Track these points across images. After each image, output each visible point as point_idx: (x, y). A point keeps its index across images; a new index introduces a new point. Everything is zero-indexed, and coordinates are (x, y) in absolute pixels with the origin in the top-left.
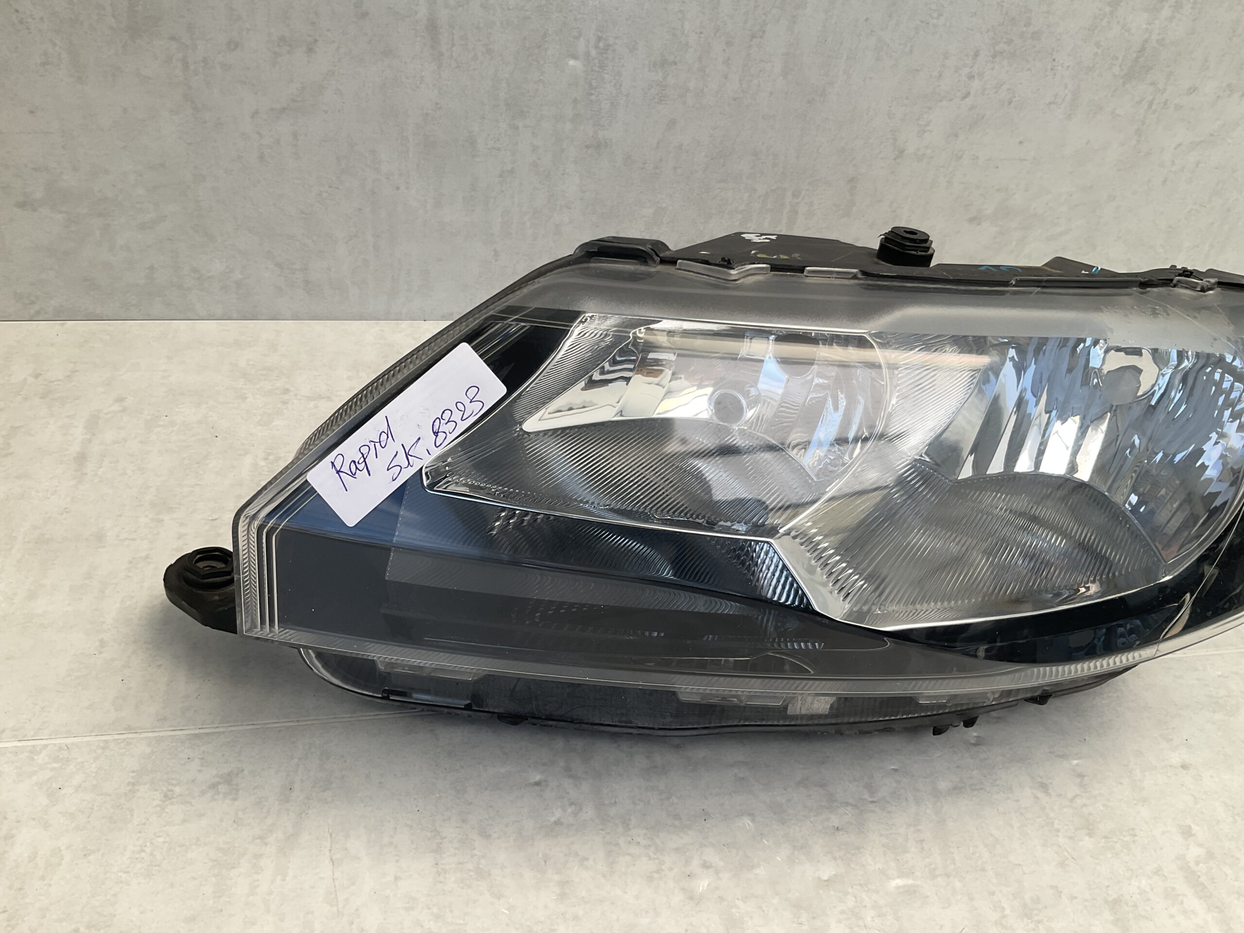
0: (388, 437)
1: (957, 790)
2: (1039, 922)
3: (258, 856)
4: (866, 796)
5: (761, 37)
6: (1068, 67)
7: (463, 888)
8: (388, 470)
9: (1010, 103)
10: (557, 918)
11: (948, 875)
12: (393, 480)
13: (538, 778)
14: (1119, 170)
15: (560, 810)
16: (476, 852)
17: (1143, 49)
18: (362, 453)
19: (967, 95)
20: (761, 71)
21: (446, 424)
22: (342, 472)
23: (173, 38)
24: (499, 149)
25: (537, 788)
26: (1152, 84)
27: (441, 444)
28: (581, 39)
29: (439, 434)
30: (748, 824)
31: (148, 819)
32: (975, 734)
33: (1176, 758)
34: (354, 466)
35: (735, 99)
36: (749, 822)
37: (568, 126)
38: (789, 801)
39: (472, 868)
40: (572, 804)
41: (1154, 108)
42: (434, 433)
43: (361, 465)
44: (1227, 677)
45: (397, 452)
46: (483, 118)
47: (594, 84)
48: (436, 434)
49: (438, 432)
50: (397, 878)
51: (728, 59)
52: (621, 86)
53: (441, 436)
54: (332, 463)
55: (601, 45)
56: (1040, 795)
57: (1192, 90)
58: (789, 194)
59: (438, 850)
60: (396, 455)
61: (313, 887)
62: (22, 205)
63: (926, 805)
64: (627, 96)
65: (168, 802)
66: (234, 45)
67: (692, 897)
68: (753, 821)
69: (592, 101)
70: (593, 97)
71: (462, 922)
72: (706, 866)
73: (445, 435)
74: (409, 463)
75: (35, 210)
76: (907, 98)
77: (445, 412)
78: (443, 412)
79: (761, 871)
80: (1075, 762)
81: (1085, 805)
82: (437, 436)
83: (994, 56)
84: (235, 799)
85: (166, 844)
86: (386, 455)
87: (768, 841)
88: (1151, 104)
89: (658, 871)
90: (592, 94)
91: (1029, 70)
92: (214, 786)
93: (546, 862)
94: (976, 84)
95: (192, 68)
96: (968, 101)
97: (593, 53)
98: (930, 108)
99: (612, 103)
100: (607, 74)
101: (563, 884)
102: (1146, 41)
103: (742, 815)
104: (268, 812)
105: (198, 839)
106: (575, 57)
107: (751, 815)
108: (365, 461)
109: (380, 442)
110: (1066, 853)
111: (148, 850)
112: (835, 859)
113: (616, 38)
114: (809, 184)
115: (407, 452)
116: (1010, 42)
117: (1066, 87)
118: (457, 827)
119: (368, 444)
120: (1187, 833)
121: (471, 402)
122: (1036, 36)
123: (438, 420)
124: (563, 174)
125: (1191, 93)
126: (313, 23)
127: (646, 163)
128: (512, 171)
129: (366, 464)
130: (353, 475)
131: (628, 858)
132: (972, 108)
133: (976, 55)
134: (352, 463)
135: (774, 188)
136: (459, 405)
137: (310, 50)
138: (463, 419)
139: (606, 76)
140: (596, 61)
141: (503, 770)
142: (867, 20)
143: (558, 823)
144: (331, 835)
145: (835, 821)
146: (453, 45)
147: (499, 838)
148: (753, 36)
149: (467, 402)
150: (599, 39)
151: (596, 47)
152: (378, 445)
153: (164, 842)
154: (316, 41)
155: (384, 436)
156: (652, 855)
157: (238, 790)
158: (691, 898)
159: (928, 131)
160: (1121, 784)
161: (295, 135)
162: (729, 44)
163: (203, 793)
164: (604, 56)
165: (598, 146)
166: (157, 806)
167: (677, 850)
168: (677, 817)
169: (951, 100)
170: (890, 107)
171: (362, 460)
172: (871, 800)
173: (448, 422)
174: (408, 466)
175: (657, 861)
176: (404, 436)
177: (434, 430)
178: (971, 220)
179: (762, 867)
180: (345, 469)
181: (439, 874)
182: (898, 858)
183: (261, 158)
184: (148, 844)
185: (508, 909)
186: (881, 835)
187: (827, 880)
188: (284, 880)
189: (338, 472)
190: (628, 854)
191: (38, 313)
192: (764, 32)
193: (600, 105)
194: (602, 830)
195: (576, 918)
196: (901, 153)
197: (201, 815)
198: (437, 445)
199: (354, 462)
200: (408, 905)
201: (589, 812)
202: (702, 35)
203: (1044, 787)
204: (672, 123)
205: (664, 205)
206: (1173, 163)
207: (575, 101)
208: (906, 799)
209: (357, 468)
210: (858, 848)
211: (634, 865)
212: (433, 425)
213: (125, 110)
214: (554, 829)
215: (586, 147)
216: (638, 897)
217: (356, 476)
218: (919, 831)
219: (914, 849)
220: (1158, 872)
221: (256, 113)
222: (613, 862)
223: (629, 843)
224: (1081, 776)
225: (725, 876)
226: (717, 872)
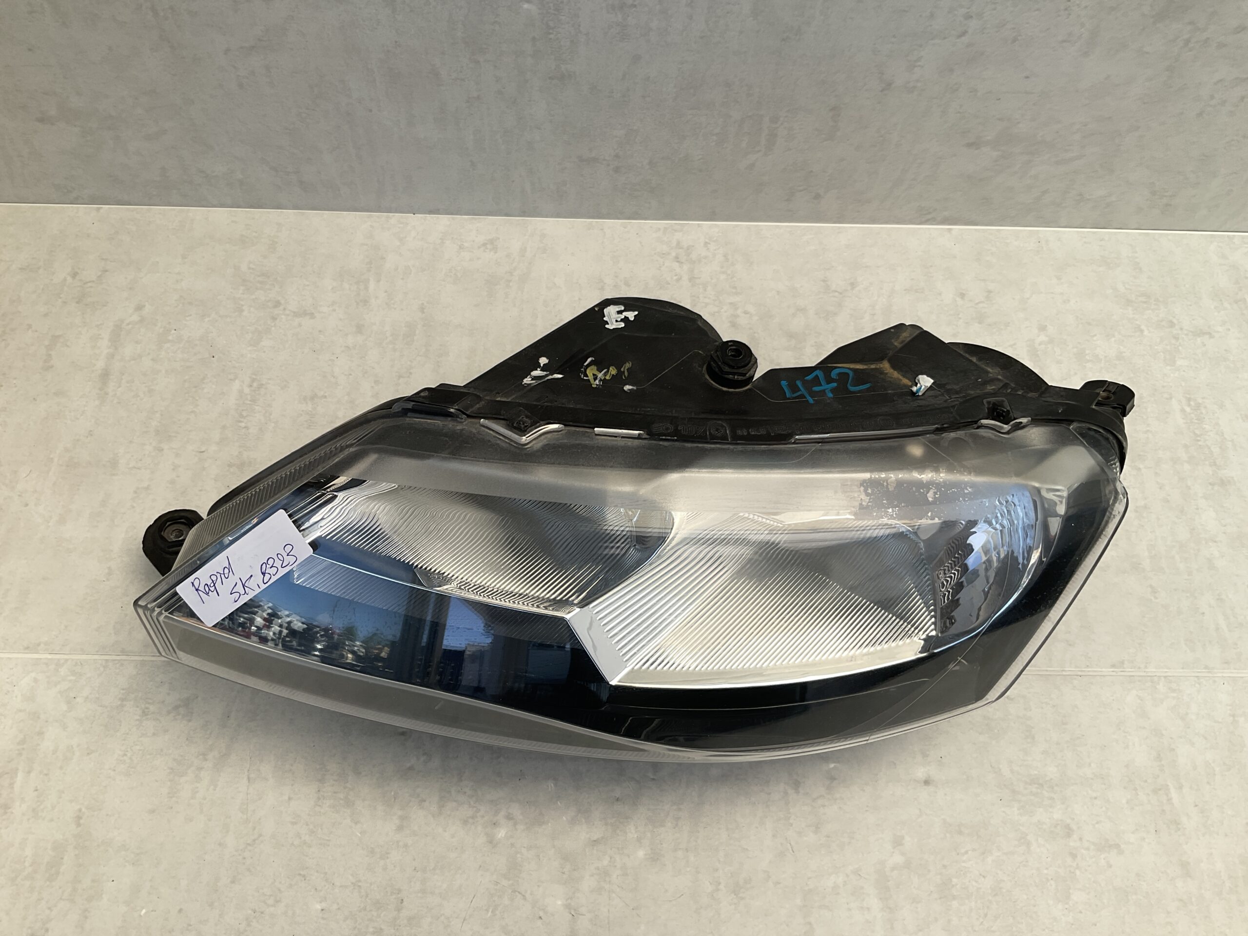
0: (229, 572)
2: (742, 898)
3: (200, 769)
4: (650, 775)
7: (333, 812)
9: (1014, 41)
10: (393, 844)
11: (687, 850)
12: (236, 602)
14: (1145, 103)
15: (415, 758)
16: (348, 785)
18: (212, 580)
19: (964, 33)
20: (728, 13)
21: (271, 568)
22: (199, 590)
24: (463, 80)
25: (402, 738)
26: (1191, 23)
27: (267, 582)
29: (266, 574)
30: (551, 786)
31: (130, 730)
33: (921, 773)
34: (207, 588)
35: (702, 38)
36: (552, 785)
37: (530, 60)
38: (588, 771)
39: (342, 797)
40: (425, 754)
41: (1191, 45)
42: (262, 573)
43: (210, 588)
45: (236, 583)
46: (443, 53)
47: (551, 24)
48: (264, 574)
49: (265, 573)
50: (290, 799)
52: (579, 26)
53: (267, 577)
54: (193, 583)
56: (791, 791)
58: (766, 120)
59: (322, 781)
60: (236, 585)
61: (233, 798)
64: (587, 34)
65: (144, 718)
67: (491, 841)
68: (556, 784)
69: (551, 39)
70: (552, 36)
71: (327, 838)
72: (509, 817)
73: (270, 576)
74: (245, 592)
75: (52, 124)
76: (894, 36)
77: (270, 559)
78: (268, 559)
79: (548, 827)
80: (832, 766)
81: (824, 806)
82: (264, 576)
84: (190, 721)
85: (141, 752)
86: (229, 583)
87: (561, 803)
89: (473, 817)
90: (550, 34)
91: (1038, 10)
92: (176, 708)
93: (395, 800)
94: (974, 24)
96: (965, 39)
98: (921, 46)
99: (572, 41)
100: (563, 16)
101: (403, 818)
103: (548, 780)
104: (211, 734)
105: (162, 750)
107: (555, 780)
108: (214, 585)
109: (224, 574)
110: (789, 845)
111: (129, 755)
112: (606, 824)
114: (788, 111)
115: (244, 583)
117: (1083, 26)
118: (339, 763)
119: (216, 574)
120: (898, 842)
121: (287, 555)
123: (265, 564)
124: (530, 101)
127: (612, 92)
128: (478, 98)
129: (215, 588)
130: (207, 594)
131: (454, 804)
132: (970, 45)
134: (206, 586)
135: (750, 114)
136: (279, 555)
138: (283, 566)
139: (563, 18)
143: (411, 768)
144: (251, 758)
145: (618, 793)
147: (367, 775)
149: (285, 555)
152: (222, 576)
153: (140, 750)
155: (226, 571)
156: (472, 803)
157: (192, 713)
158: (491, 842)
159: (919, 66)
160: (864, 790)
161: (267, 68)
163: (169, 712)
165: (562, 78)
166: (137, 720)
167: (492, 801)
168: (499, 774)
169: (945, 38)
170: (874, 44)
171: (212, 585)
172: (652, 777)
173: (272, 567)
174: (244, 594)
175: (475, 809)
176: (241, 572)
177: (263, 571)
178: (969, 145)
179: (550, 824)
180: (202, 588)
181: (319, 799)
182: (655, 830)
183: (241, 86)
184: (129, 750)
185: (360, 833)
186: (649, 809)
187: (595, 841)
188: (215, 790)
189: (197, 590)
190: (455, 801)
193: (560, 42)
194: (442, 778)
195: (406, 846)
196: (888, 86)
197: (166, 731)
198: (265, 582)
199: (207, 585)
200: (294, 820)
203: (797, 785)
204: (636, 59)
205: (635, 128)
206: (1212, 97)
207: (534, 39)
208: (680, 782)
209: (209, 590)
210: (627, 818)
211: (457, 810)
212: (261, 567)
213: (110, 48)
214: (405, 774)
215: (550, 78)
216: (453, 836)
217: (210, 594)
218: (680, 809)
219: (669, 824)
220: (857, 872)
221: (227, 51)
222: (443, 806)
223: (459, 792)
224: (833, 779)
225: (521, 827)
226: (515, 824)
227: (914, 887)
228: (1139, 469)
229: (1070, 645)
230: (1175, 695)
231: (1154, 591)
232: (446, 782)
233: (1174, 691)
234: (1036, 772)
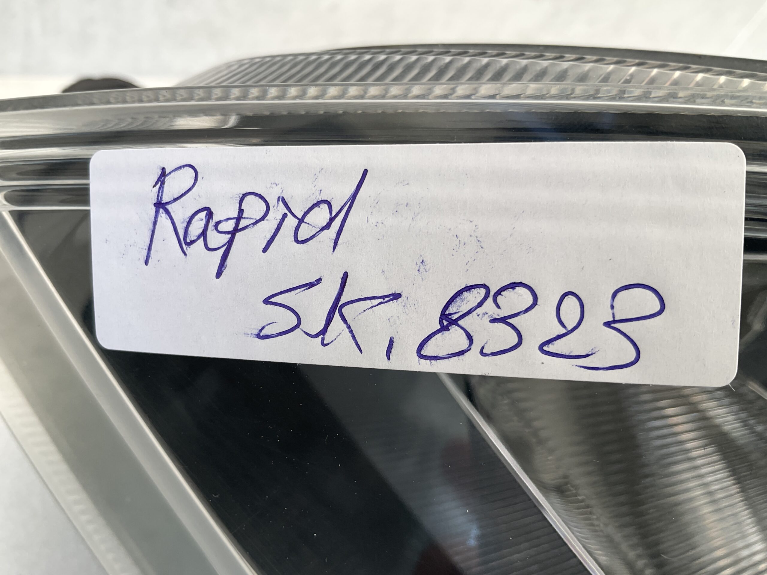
0: (328, 226)
8: (266, 301)
12: (259, 336)
18: (241, 211)
21: (494, 321)
22: (167, 212)
27: (436, 358)
29: (454, 328)
34: (202, 224)
42: (444, 315)
43: (218, 234)
45: (319, 281)
48: (447, 321)
49: (455, 322)
53: (453, 339)
54: (163, 174)
60: (310, 285)
73: (464, 343)
74: (324, 332)
77: (519, 289)
78: (513, 286)
82: (444, 329)
86: (289, 263)
108: (233, 233)
109: (301, 221)
115: (343, 301)
119: (272, 201)
121: (608, 324)
123: (483, 291)
129: (230, 243)
130: (185, 243)
134: (203, 215)
136: (570, 301)
138: (550, 348)
149: (598, 313)
152: (291, 222)
155: (321, 216)
171: (229, 226)
173: (503, 320)
174: (317, 336)
176: (367, 257)
177: (451, 310)
180: (180, 212)
189: (160, 205)
198: (427, 351)
199: (210, 214)
209: (204, 234)
212: (459, 293)
217: (190, 250)
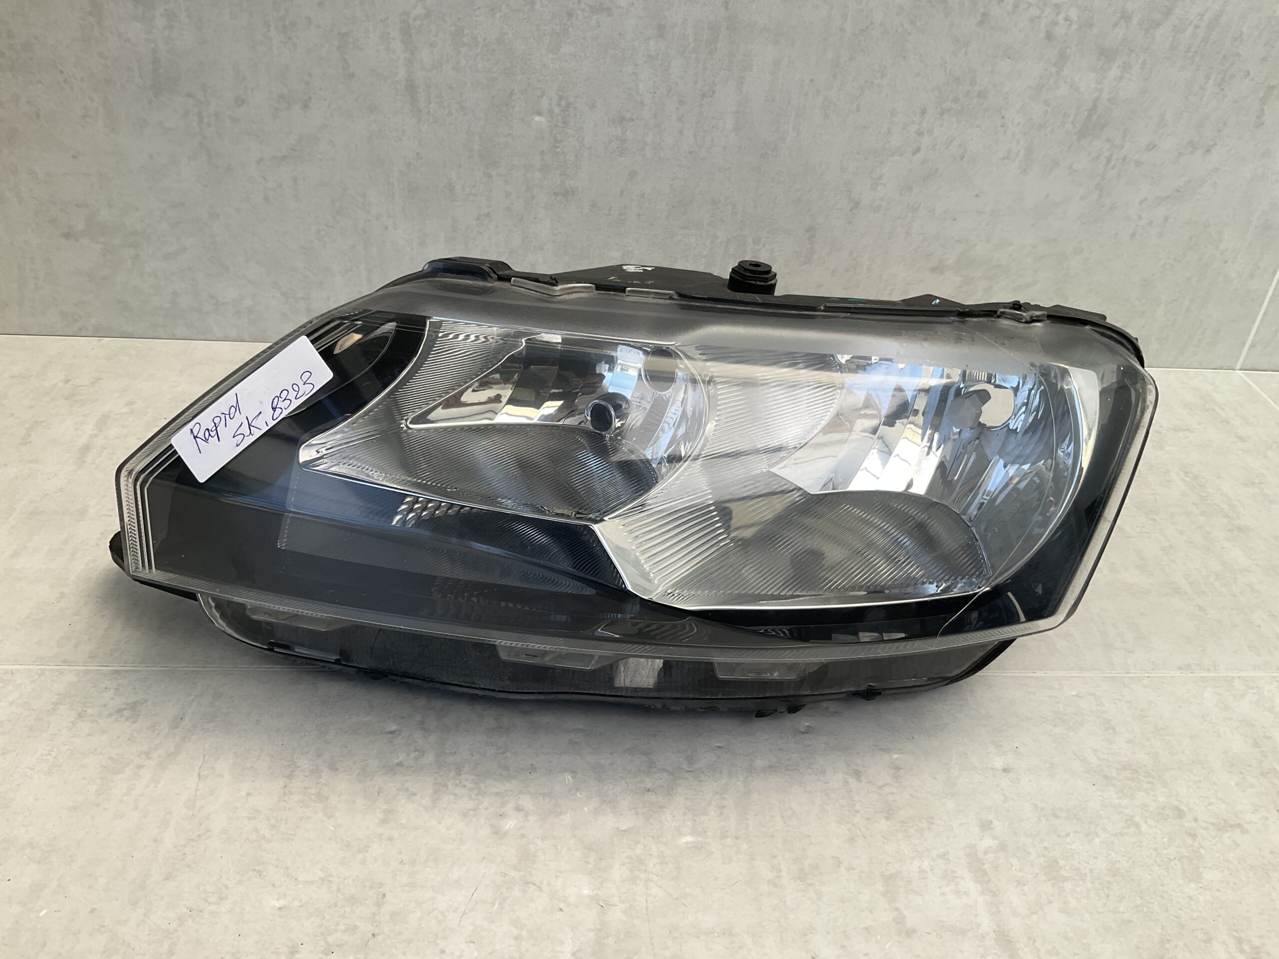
0: (236, 410)
1: (772, 769)
2: (810, 885)
3: (140, 767)
4: (685, 766)
5: (712, 96)
6: (1019, 124)
7: (301, 807)
8: (234, 437)
9: (962, 158)
10: (374, 837)
11: (737, 838)
12: (237, 446)
13: (394, 727)
14: (1083, 223)
15: (404, 754)
16: (322, 781)
17: (1095, 107)
18: (215, 423)
19: (918, 150)
20: (713, 127)
21: (283, 401)
22: (198, 437)
23: (189, 95)
24: (475, 195)
25: (390, 736)
26: (1109, 140)
27: (277, 418)
28: (545, 98)
30: (568, 779)
31: (60, 731)
32: (807, 724)
33: (998, 763)
34: (208, 433)
35: (691, 153)
36: (570, 777)
37: (537, 175)
38: (612, 764)
39: (314, 793)
40: (416, 750)
41: (1112, 163)
42: (273, 408)
43: (213, 432)
44: (1081, 697)
45: (242, 423)
46: (460, 166)
47: (559, 137)
48: (274, 409)
49: (276, 408)
50: (248, 794)
51: (682, 116)
52: (583, 139)
53: (278, 411)
54: (191, 430)
55: (563, 103)
56: (851, 780)
57: (1152, 147)
58: (750, 240)
59: (290, 777)
60: (241, 425)
61: (178, 794)
62: (67, 236)
63: (738, 778)
64: (590, 148)
65: (79, 720)
66: (240, 102)
67: (498, 833)
68: (573, 777)
69: (558, 153)
70: (558, 150)
71: (292, 833)
72: (518, 809)
73: (281, 410)
74: (251, 432)
75: (77, 240)
76: (858, 153)
78: (282, 392)
79: (567, 818)
80: (896, 756)
81: (893, 793)
82: (275, 411)
83: (942, 114)
84: (134, 722)
85: (69, 752)
86: (233, 425)
87: (581, 794)
88: (1109, 159)
89: (474, 810)
90: (557, 147)
91: (978, 126)
92: (120, 711)
93: (379, 794)
94: (926, 141)
95: (206, 120)
96: (920, 156)
97: (557, 110)
98: (882, 163)
99: (576, 156)
100: (569, 129)
101: (388, 812)
102: (1097, 99)
103: (565, 772)
104: (158, 734)
105: (96, 750)
106: (539, 113)
107: (573, 772)
108: (216, 429)
109: (229, 414)
110: (858, 831)
111: (54, 754)
112: (637, 814)
113: (577, 97)
114: (768, 232)
115: (250, 422)
116: (956, 100)
117: (1018, 142)
118: (312, 760)
119: (220, 415)
120: (986, 826)
121: (304, 384)
122: (982, 95)
123: (277, 398)
124: (535, 219)
125: (1150, 150)
126: (307, 83)
127: (611, 210)
128: (488, 215)
129: (217, 432)
130: (206, 440)
131: (452, 797)
132: (924, 162)
133: (924, 112)
134: (207, 431)
135: (735, 235)
136: (294, 386)
137: (306, 106)
138: (297, 397)
139: (569, 131)
140: (560, 118)
141: (365, 719)
142: (812, 80)
143: (400, 764)
144: (204, 756)
145: (648, 783)
146: (430, 103)
147: (345, 771)
148: (704, 96)
149: (301, 384)
150: (561, 98)
151: (559, 105)
152: (227, 416)
153: (68, 750)
154: (310, 98)
155: (233, 409)
156: (473, 796)
157: (139, 715)
158: (496, 833)
159: (882, 184)
160: (936, 779)
161: (295, 180)
162: (682, 102)
163: (110, 715)
164: (567, 113)
165: (566, 194)
166: (70, 722)
167: (497, 794)
168: (506, 768)
169: (902, 155)
170: (841, 161)
171: (214, 428)
172: (687, 769)
173: (285, 399)
174: (249, 435)
175: (476, 801)
176: (249, 410)
177: (274, 406)
178: (933, 270)
179: (568, 815)
180: (201, 435)
181: (285, 794)
182: (696, 819)
183: (267, 199)
184: (55, 750)
185: (334, 827)
186: (687, 799)
187: (624, 831)
188: (156, 787)
189: (195, 437)
190: (453, 794)
191: (80, 329)
192: (714, 92)
193: (565, 156)
194: (436, 773)
195: (391, 839)
196: (856, 205)
197: (104, 732)
198: (274, 418)
199: (208, 429)
200: (251, 816)
201: (430, 758)
202: (655, 95)
203: (857, 774)
204: (633, 174)
205: (630, 249)
206: (1140, 217)
207: (542, 153)
208: (721, 772)
209: (210, 435)
210: (661, 807)
211: (455, 803)
212: (273, 402)
213: (151, 156)
214: (392, 769)
215: (555, 194)
216: (448, 829)
217: (209, 441)
218: (724, 799)
219: (713, 813)
220: (943, 856)
221: (261, 160)
222: (438, 799)
223: (457, 785)
224: (898, 768)
225: (533, 818)
226: (527, 815)
227: (1016, 870)
228: (1155, 520)
229: (1129, 652)
230: (1255, 691)
231: (1202, 609)
232: (441, 776)
233: (1253, 688)
234: (1126, 759)
